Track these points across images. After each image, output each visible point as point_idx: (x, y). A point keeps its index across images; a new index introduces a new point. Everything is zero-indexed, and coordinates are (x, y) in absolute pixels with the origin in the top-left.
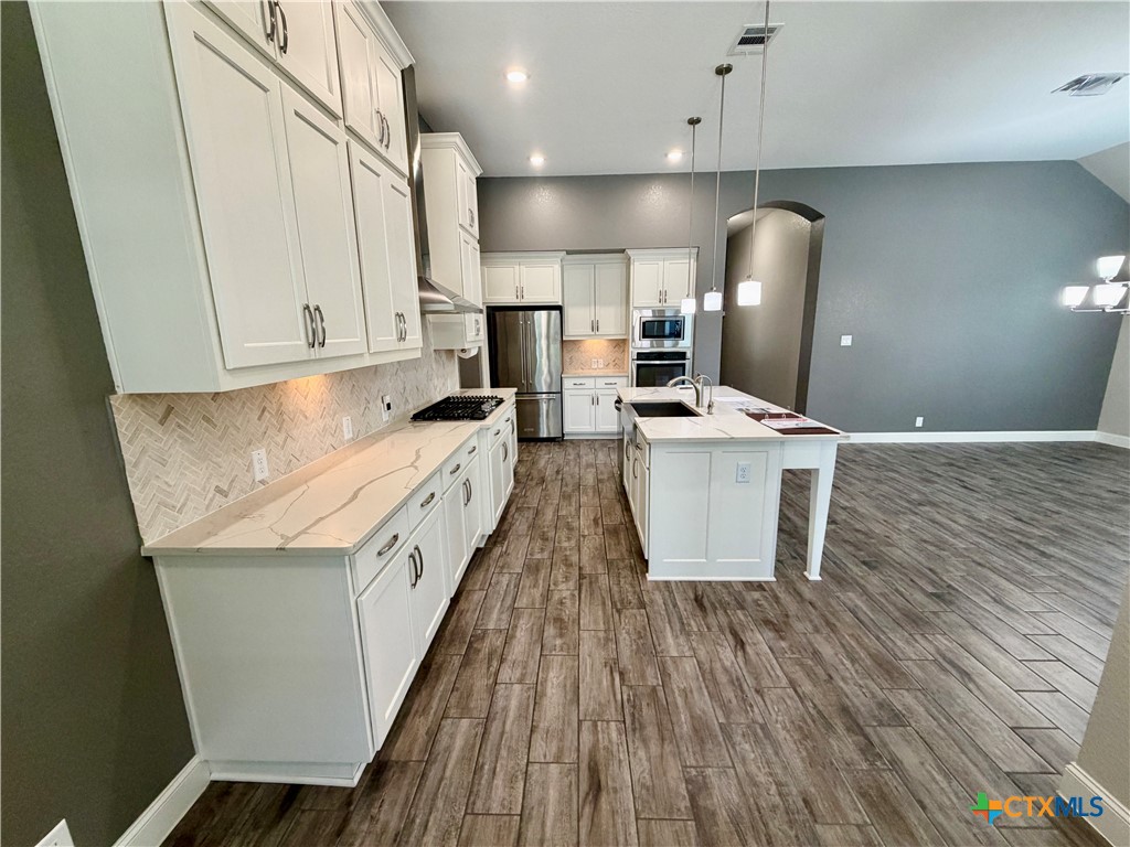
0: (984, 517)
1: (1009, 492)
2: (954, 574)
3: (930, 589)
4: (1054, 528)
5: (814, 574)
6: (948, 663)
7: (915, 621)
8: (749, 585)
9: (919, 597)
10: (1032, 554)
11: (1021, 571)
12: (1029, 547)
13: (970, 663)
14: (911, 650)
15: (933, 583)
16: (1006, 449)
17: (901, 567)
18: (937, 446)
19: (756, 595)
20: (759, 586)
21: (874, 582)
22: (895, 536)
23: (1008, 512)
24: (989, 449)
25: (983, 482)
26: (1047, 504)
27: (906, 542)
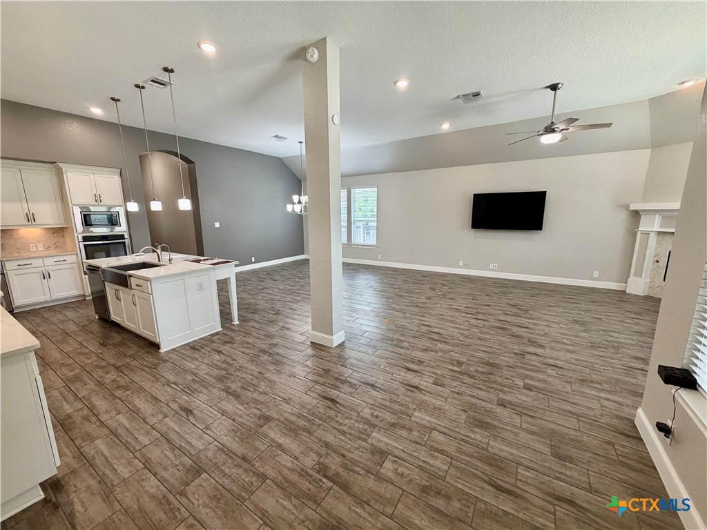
0: (282, 288)
1: (287, 279)
2: (278, 306)
3: (273, 313)
4: (300, 286)
5: (236, 322)
6: (283, 328)
7: (272, 322)
8: (213, 335)
9: (271, 316)
10: (296, 294)
11: (294, 300)
12: (295, 293)
13: (288, 326)
14: (272, 329)
15: (274, 311)
16: (283, 265)
17: (263, 310)
18: (261, 269)
19: (217, 337)
20: (217, 334)
21: (257, 317)
22: (258, 301)
23: (288, 284)
24: (278, 266)
25: (279, 277)
26: (297, 280)
27: (262, 302)
